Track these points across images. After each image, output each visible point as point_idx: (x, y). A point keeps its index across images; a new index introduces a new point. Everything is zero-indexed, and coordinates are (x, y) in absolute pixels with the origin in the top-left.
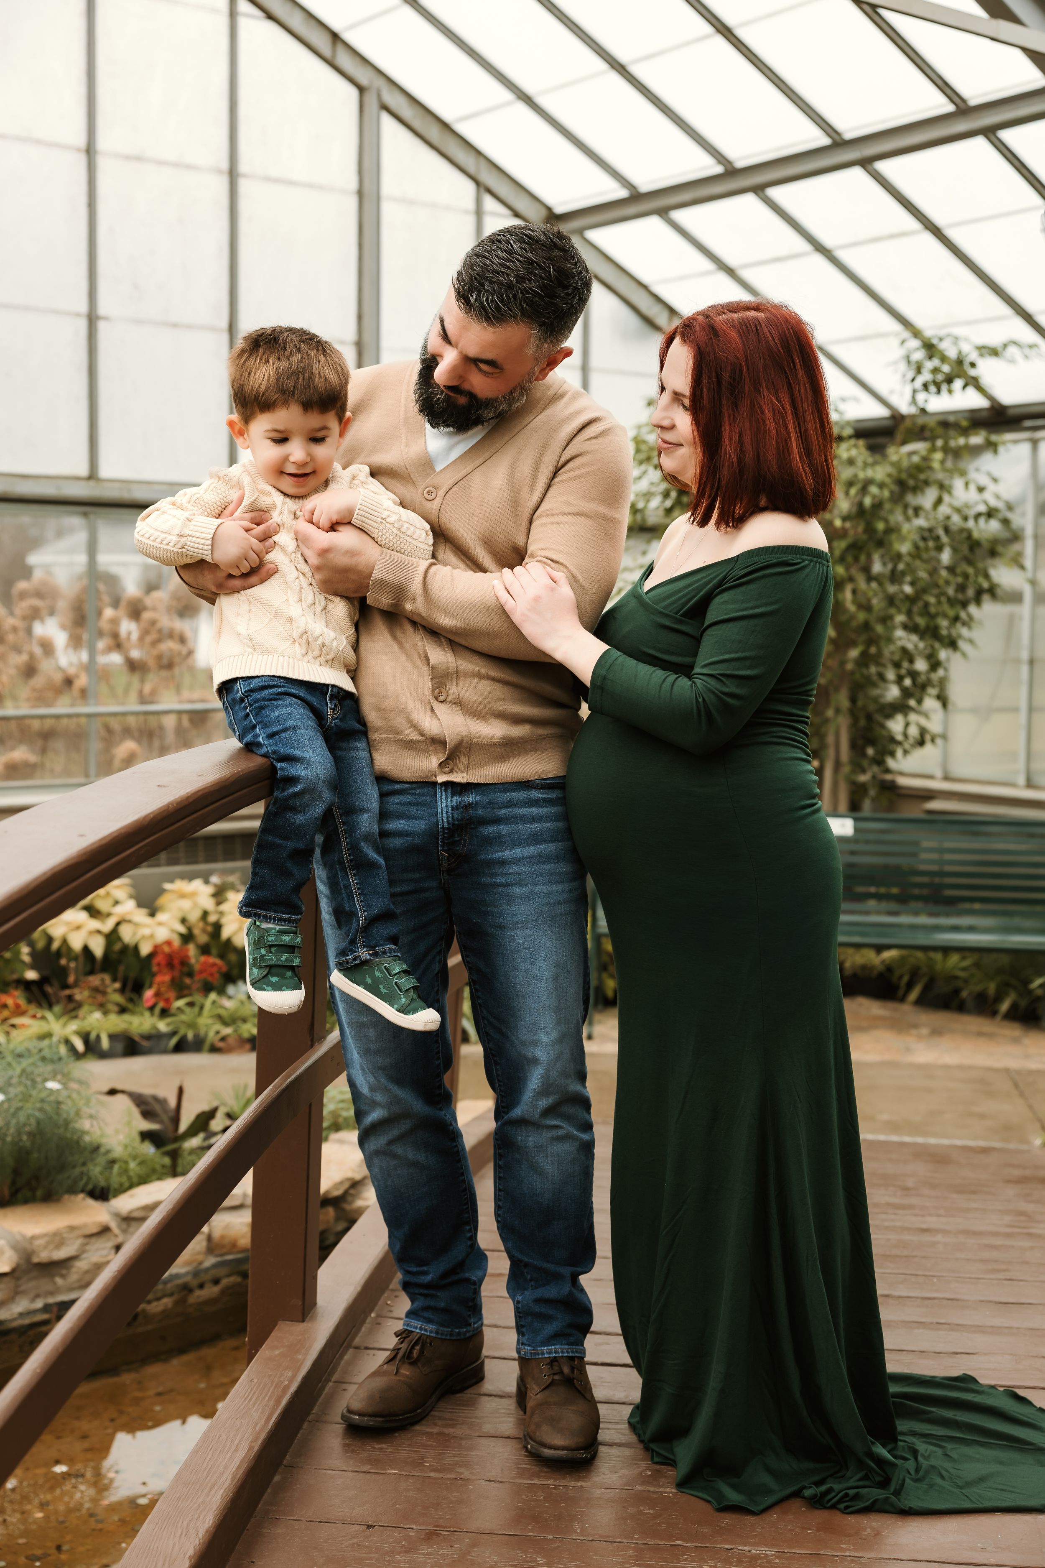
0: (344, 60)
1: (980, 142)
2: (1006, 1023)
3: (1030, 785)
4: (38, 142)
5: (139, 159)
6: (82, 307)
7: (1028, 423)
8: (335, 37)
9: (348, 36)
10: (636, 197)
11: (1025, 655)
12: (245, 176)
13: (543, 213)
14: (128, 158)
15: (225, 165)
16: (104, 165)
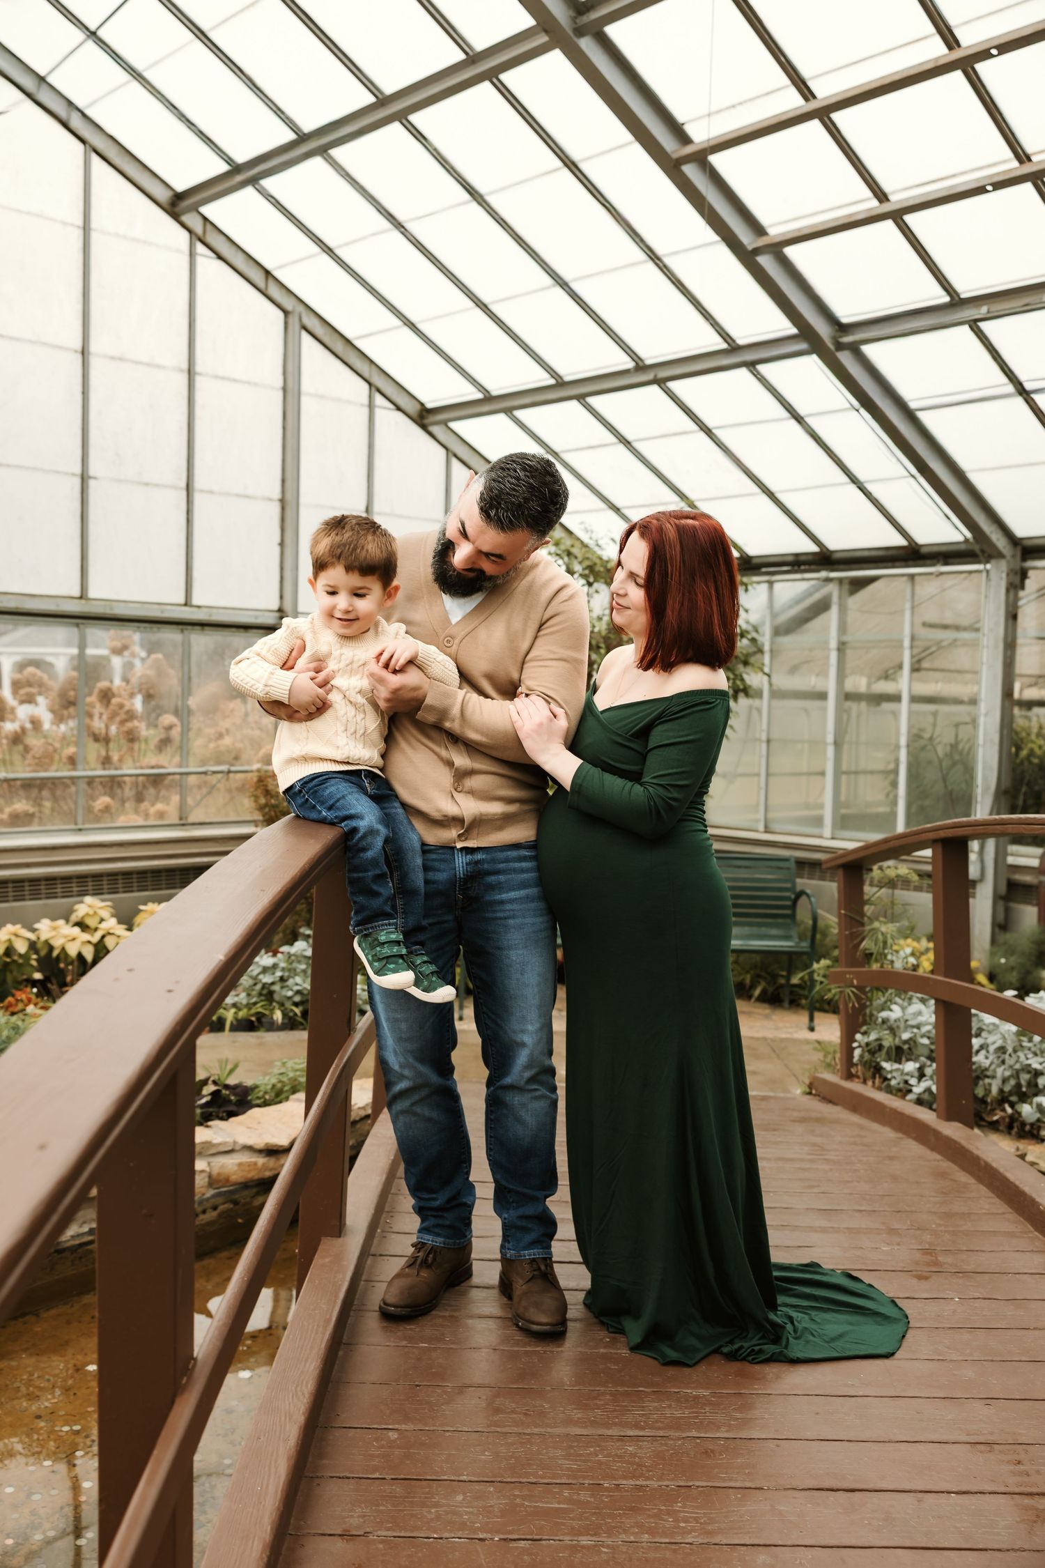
0: (274, 291)
1: (743, 371)
2: (758, 1004)
3: (767, 831)
4: (45, 344)
5: (121, 359)
6: (78, 470)
7: (764, 570)
8: (268, 273)
9: (277, 274)
10: (489, 398)
11: (764, 737)
12: (200, 374)
13: (418, 407)
14: (113, 358)
15: (185, 366)
16: (94, 362)
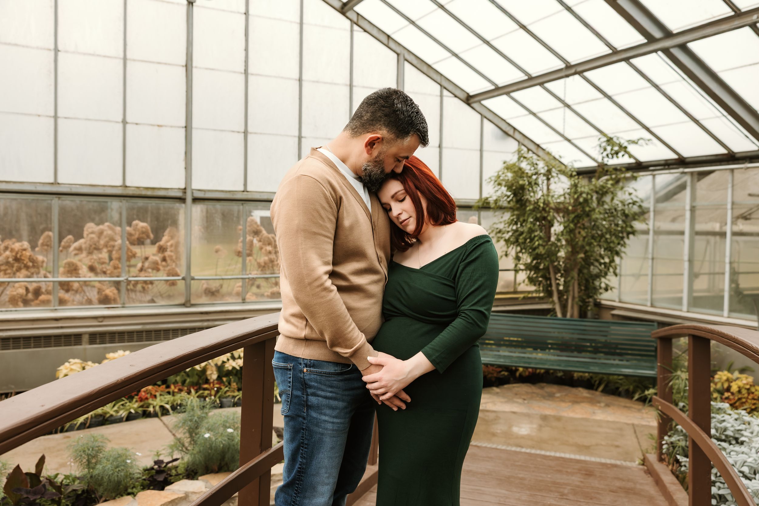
0: (392, 45)
1: (623, 64)
3: (652, 306)
4: (282, 78)
5: (317, 82)
6: (297, 134)
8: (389, 37)
9: (393, 36)
10: (497, 88)
11: (650, 256)
12: (355, 86)
13: (466, 95)
14: (314, 82)
15: (348, 83)
16: (304, 84)
